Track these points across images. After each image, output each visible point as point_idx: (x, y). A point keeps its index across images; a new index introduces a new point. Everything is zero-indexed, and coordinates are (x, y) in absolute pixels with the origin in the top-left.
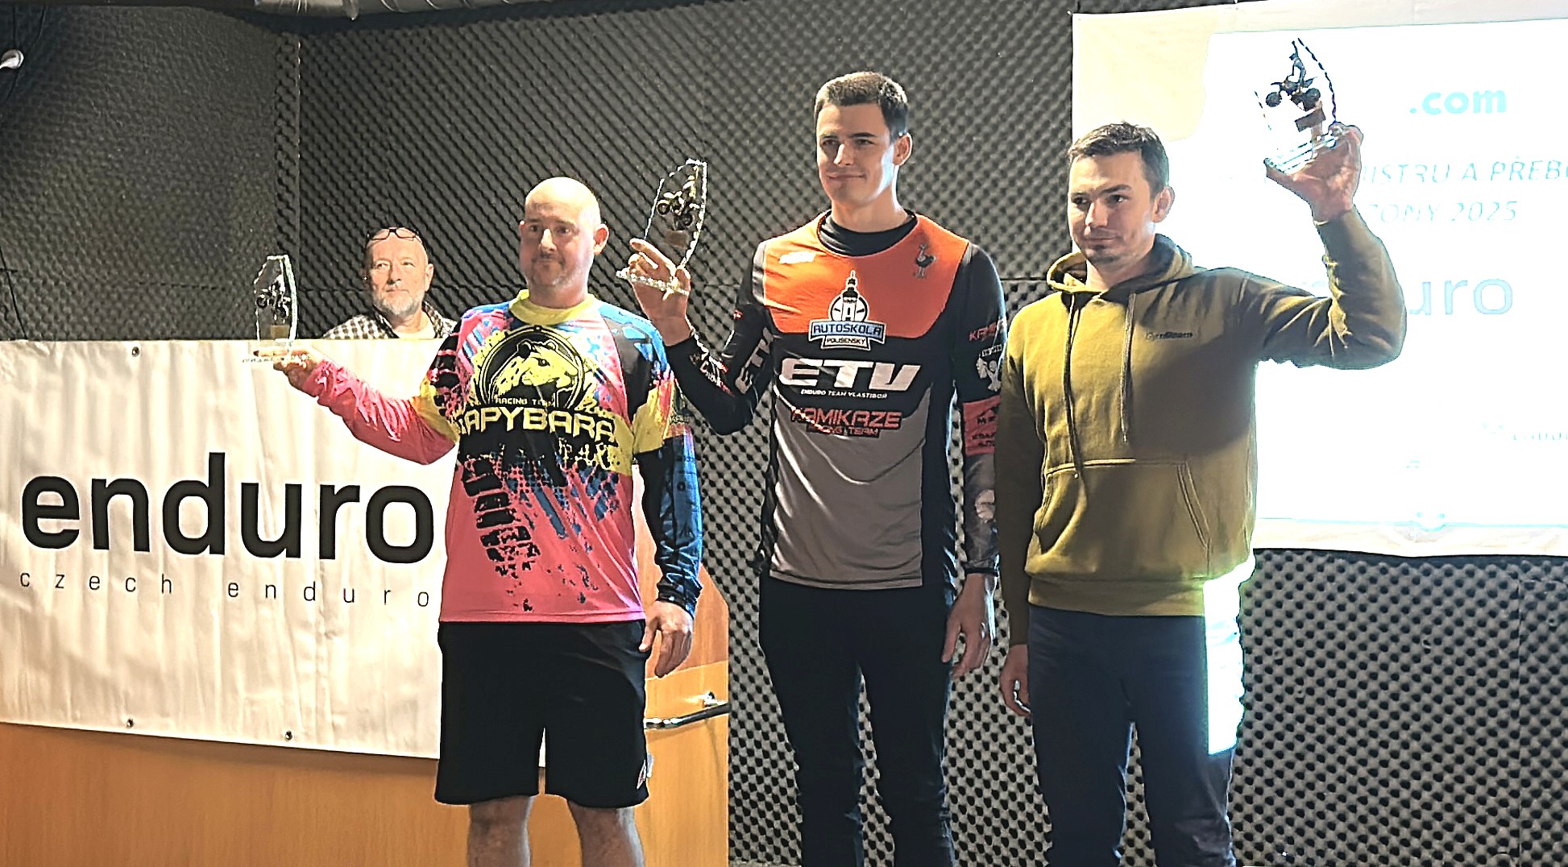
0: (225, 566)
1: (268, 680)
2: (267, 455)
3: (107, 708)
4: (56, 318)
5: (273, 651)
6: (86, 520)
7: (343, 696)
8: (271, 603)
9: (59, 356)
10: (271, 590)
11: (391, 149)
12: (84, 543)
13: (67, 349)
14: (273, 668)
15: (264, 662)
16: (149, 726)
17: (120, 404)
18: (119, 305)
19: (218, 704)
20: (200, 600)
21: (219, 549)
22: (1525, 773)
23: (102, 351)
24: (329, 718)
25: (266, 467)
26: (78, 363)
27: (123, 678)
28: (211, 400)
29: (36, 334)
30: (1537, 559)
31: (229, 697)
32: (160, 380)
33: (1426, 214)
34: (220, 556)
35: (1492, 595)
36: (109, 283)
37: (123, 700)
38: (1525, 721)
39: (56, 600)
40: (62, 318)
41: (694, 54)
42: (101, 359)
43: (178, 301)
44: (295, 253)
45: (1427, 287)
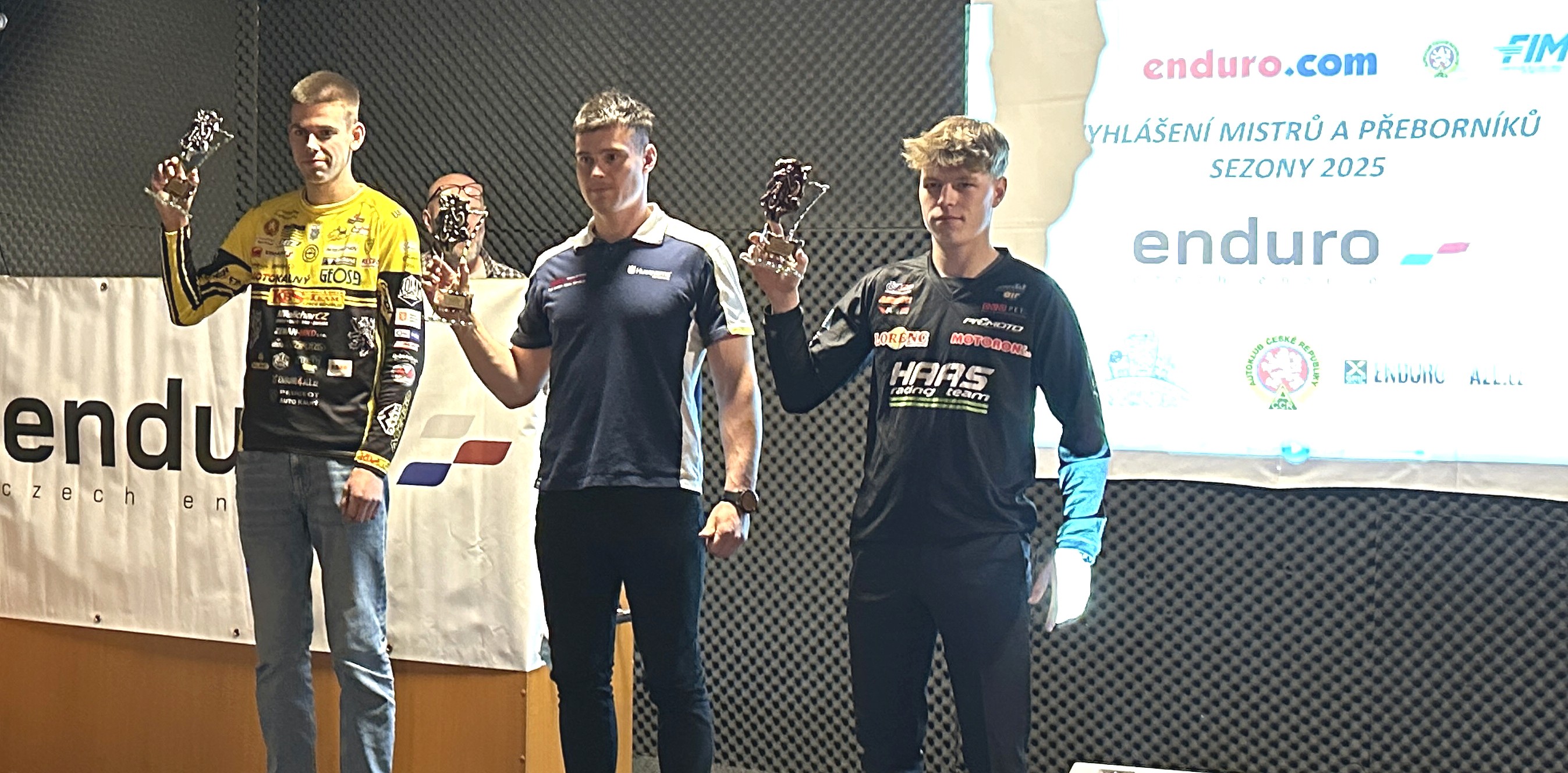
0: (181, 482)
1: (219, 585)
2: (220, 382)
3: (77, 606)
4: (36, 255)
5: (223, 557)
8: (222, 517)
9: (37, 290)
10: (221, 502)
12: (57, 459)
13: (44, 283)
14: (223, 571)
15: (215, 569)
16: (114, 622)
17: (89, 331)
19: (174, 602)
20: (160, 513)
21: (176, 466)
22: (1377, 690)
23: (75, 286)
25: (218, 393)
26: (53, 298)
27: (91, 578)
28: (171, 332)
29: (19, 270)
30: (1394, 492)
31: (186, 601)
32: (125, 313)
33: (1298, 169)
34: (176, 472)
35: (1352, 525)
36: (84, 224)
37: (92, 600)
38: (1378, 643)
39: (33, 509)
40: (41, 256)
41: (616, 16)
42: (74, 295)
43: (146, 242)
44: (252, 198)
45: (1298, 237)
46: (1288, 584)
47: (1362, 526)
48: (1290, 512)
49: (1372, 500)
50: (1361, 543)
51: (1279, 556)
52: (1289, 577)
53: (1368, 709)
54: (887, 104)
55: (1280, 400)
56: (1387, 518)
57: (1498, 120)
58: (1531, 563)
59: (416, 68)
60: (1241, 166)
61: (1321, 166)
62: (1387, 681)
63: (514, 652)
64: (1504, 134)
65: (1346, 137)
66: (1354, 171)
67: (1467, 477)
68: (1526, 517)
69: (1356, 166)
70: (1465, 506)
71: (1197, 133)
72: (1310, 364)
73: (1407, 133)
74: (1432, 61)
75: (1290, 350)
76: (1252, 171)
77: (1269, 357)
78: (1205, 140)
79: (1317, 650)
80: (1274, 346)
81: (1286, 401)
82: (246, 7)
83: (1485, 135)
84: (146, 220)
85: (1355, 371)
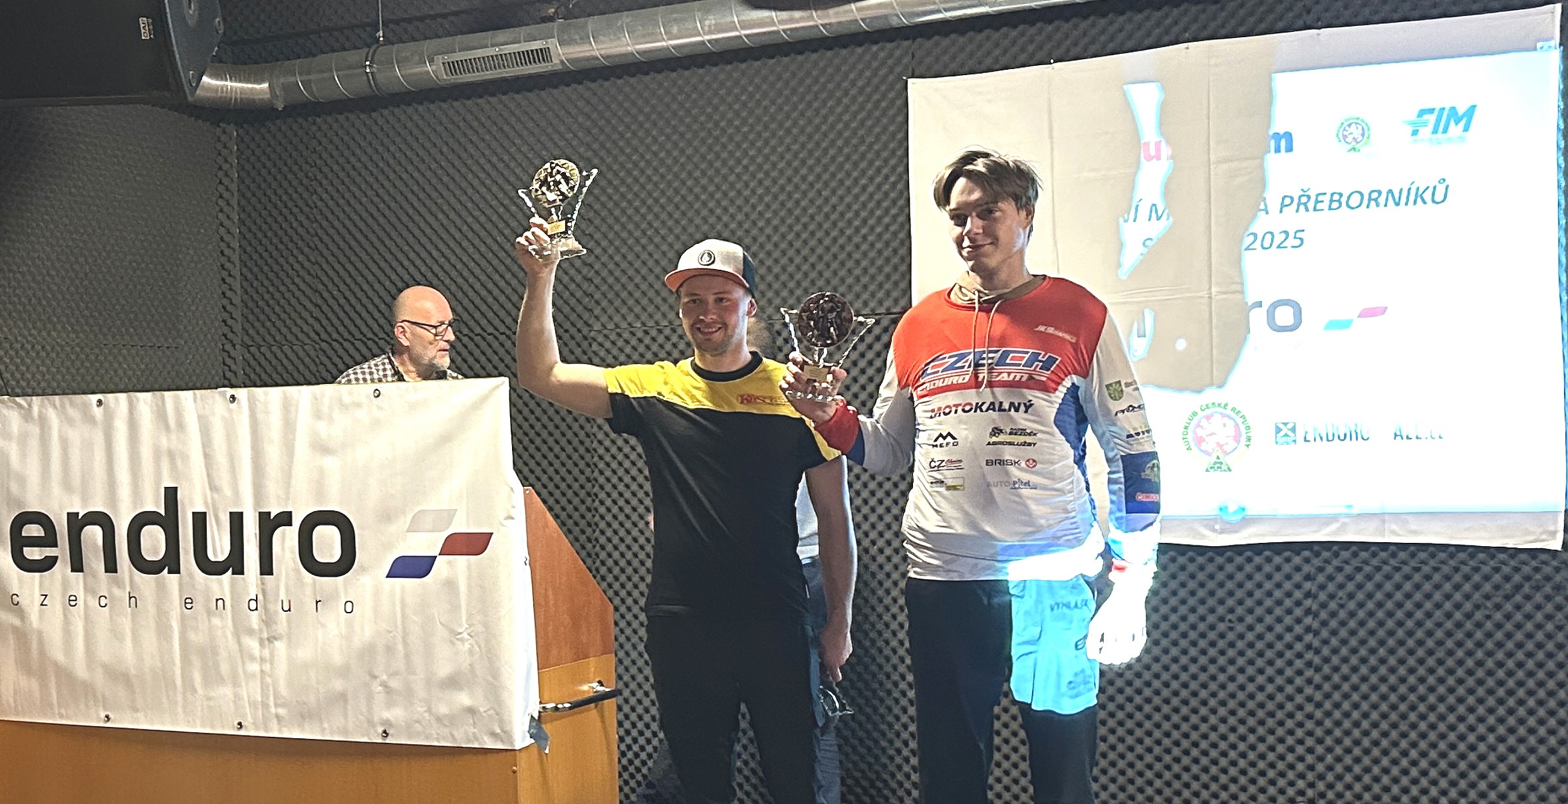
0: (181, 585)
1: (221, 680)
2: (214, 488)
3: (88, 707)
4: (33, 376)
5: (223, 654)
6: (63, 546)
7: (284, 691)
8: (221, 614)
9: (36, 409)
10: (220, 602)
11: (316, 220)
12: (62, 568)
13: (42, 401)
14: (225, 668)
15: (216, 665)
16: (123, 721)
17: (88, 446)
18: (87, 364)
19: (180, 698)
20: (162, 615)
21: (175, 569)
22: (1319, 732)
23: (72, 404)
24: (273, 710)
25: (212, 498)
26: (52, 415)
27: (99, 679)
28: (164, 442)
29: (18, 391)
30: (1327, 544)
31: (189, 695)
32: (121, 427)
35: (1288, 577)
36: (78, 344)
37: (101, 700)
38: (1318, 687)
39: (41, 616)
40: (39, 376)
41: (575, 127)
42: (71, 411)
43: (138, 359)
44: (237, 314)
46: (1231, 636)
47: (1297, 577)
48: (1229, 568)
49: (1306, 553)
50: (1298, 594)
51: (1221, 610)
52: (1231, 629)
53: (1310, 751)
54: (834, 200)
55: (1215, 462)
57: (1409, 190)
59: (386, 183)
62: (1328, 722)
63: (503, 731)
64: (1415, 203)
65: (1267, 212)
66: (1276, 243)
67: (1394, 527)
68: (1452, 563)
69: (1279, 238)
70: (1393, 554)
72: (1242, 427)
73: (1325, 205)
74: (1345, 137)
75: (1224, 415)
77: (1204, 422)
80: (1208, 412)
81: (1221, 463)
82: (224, 132)
83: (1397, 204)
84: (136, 338)
85: (1285, 432)
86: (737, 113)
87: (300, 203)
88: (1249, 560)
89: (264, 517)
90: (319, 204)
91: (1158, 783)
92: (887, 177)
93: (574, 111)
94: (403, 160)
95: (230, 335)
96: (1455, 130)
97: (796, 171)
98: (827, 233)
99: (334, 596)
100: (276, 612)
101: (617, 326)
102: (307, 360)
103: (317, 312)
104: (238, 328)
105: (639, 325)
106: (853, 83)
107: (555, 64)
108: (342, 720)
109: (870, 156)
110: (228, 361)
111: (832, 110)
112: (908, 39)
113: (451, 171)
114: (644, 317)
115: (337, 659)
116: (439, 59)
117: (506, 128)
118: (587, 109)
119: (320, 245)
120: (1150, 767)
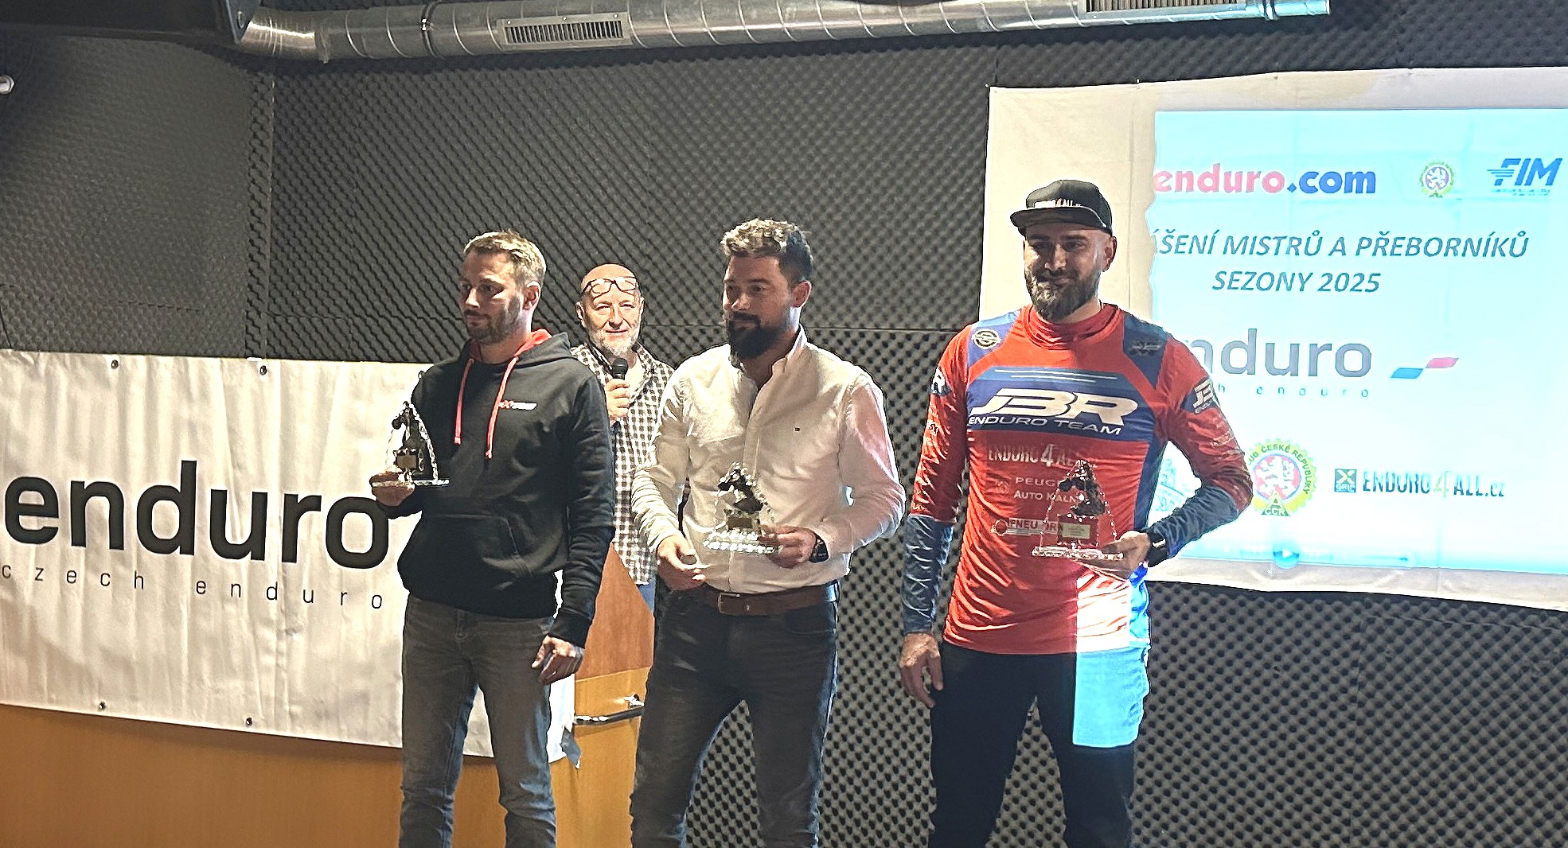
0: (194, 566)
1: (232, 672)
2: (237, 465)
3: (81, 692)
4: (40, 330)
5: (236, 644)
6: (64, 518)
7: (300, 687)
8: (236, 600)
9: (42, 366)
10: (236, 588)
11: (358, 186)
12: (62, 541)
13: (51, 358)
14: (236, 659)
15: (228, 655)
16: (120, 710)
17: (98, 411)
18: (99, 321)
19: (184, 689)
20: (170, 598)
21: (189, 550)
23: (84, 363)
24: (287, 708)
25: (235, 478)
26: (62, 376)
27: (97, 665)
28: (185, 413)
29: (21, 344)
30: (1379, 597)
31: (195, 685)
32: (137, 392)
33: (1297, 283)
34: (189, 556)
35: (1337, 627)
36: (90, 299)
37: (97, 685)
38: (1360, 741)
39: (34, 593)
40: (45, 330)
41: (641, 109)
42: (82, 371)
43: (154, 320)
44: (265, 280)
45: (1295, 348)
46: (1275, 684)
47: (1347, 628)
48: (1279, 614)
49: (1357, 604)
50: (1346, 646)
51: (1267, 656)
52: (1276, 676)
53: (1348, 805)
54: (906, 208)
55: (1273, 506)
56: (1371, 621)
57: (1489, 240)
58: (1506, 667)
59: (436, 153)
60: (1244, 278)
61: (1318, 281)
62: (1367, 778)
64: (1493, 254)
65: (1344, 254)
66: (1351, 285)
67: (1448, 583)
68: (1503, 623)
69: (1353, 281)
70: (1445, 611)
71: (1203, 246)
72: (1302, 471)
73: (1402, 251)
74: (1428, 181)
75: (1284, 458)
76: (1252, 284)
77: (1264, 464)
78: (1210, 252)
79: (1301, 747)
80: (1268, 453)
81: (1279, 507)
82: (262, 82)
83: (1475, 254)
84: (154, 298)
85: (1345, 481)
86: (813, 108)
87: (342, 166)
88: (1299, 608)
89: (290, 500)
90: (363, 169)
91: (1192, 829)
92: (962, 188)
93: (641, 92)
94: (456, 130)
95: (255, 302)
96: (1539, 183)
97: (869, 173)
98: (897, 241)
99: (362, 588)
100: (297, 603)
101: (672, 323)
102: (338, 335)
103: (351, 285)
104: (264, 295)
105: (695, 323)
106: (935, 86)
107: (625, 40)
108: (361, 721)
109: (947, 164)
110: (252, 330)
111: (910, 113)
112: (992, 45)
113: (508, 145)
114: (701, 315)
115: (361, 656)
116: (503, 24)
117: (568, 103)
118: (656, 91)
119: (360, 213)
120: (1185, 812)
